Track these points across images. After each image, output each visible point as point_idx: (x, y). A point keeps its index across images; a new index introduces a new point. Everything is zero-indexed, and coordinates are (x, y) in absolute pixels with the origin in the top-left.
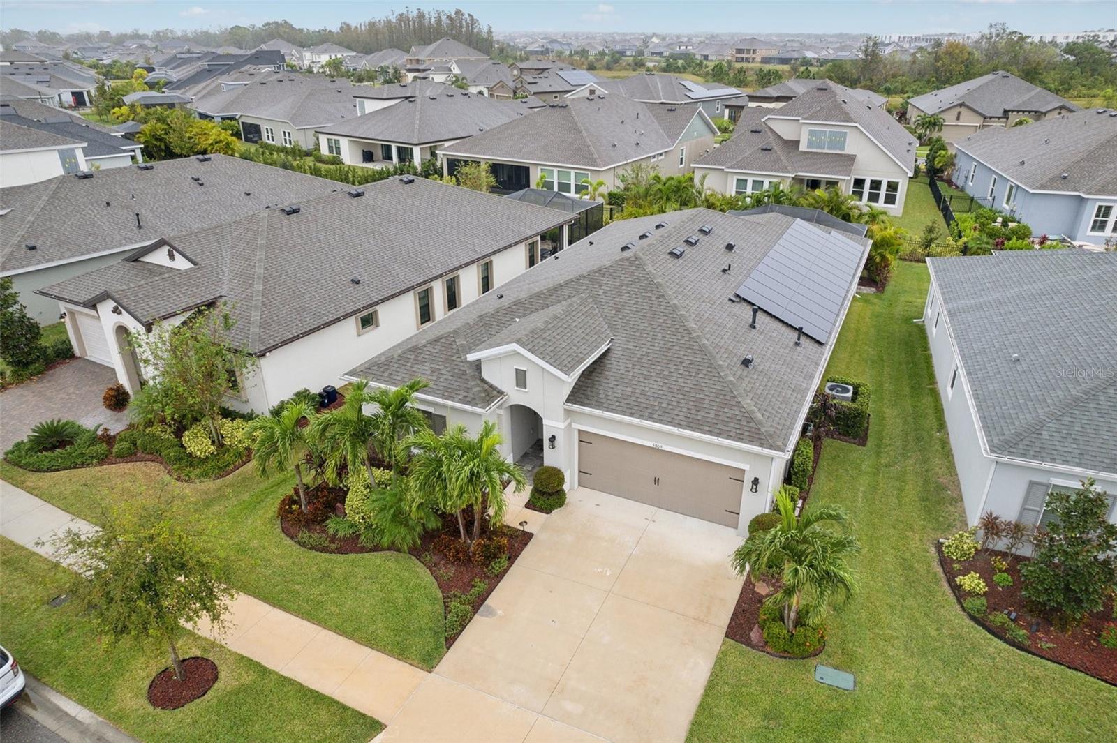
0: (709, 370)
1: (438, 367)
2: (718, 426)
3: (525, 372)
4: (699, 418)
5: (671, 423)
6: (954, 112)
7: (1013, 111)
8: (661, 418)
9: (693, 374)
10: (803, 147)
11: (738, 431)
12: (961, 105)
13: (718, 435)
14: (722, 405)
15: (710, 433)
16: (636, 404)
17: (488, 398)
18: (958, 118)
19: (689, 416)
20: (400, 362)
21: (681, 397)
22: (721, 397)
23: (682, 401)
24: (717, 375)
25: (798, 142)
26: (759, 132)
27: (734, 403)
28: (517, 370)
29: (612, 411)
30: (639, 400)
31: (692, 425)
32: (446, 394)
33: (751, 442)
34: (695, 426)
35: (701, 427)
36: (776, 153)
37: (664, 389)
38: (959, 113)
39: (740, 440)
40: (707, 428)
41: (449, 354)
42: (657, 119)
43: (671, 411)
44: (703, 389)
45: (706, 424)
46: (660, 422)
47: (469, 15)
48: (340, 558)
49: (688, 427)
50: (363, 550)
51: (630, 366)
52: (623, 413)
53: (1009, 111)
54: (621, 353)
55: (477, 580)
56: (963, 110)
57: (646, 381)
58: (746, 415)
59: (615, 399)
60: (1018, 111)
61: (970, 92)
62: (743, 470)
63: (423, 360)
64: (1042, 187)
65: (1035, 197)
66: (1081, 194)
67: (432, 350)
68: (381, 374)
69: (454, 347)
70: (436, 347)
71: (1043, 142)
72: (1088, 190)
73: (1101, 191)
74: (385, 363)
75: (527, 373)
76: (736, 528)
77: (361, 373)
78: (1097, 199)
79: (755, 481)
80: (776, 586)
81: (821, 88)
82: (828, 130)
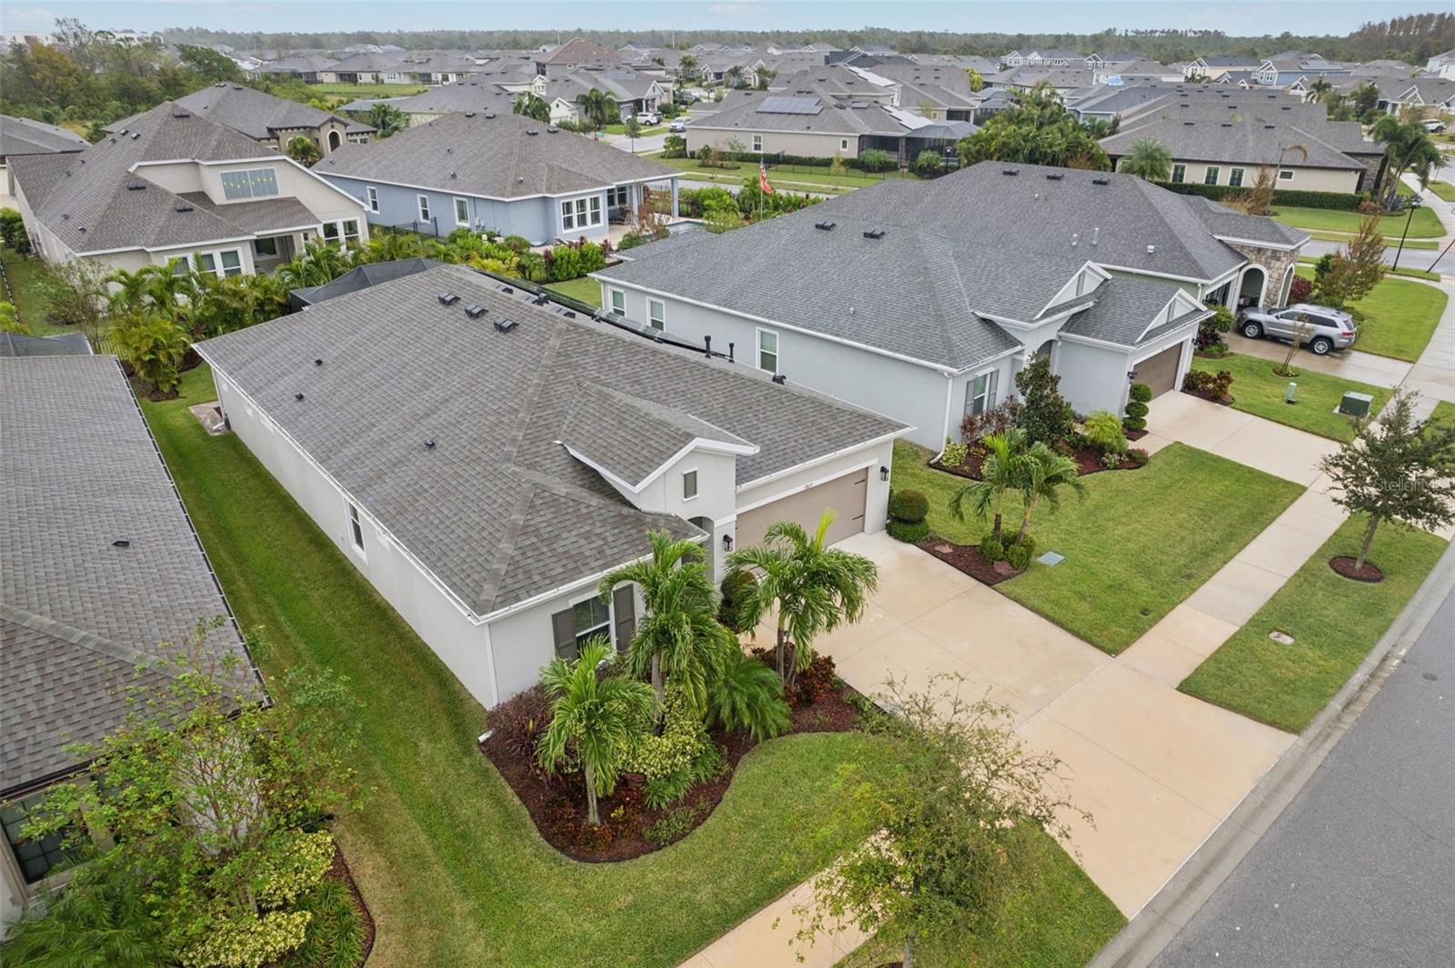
3: (695, 472)
4: (834, 435)
5: (826, 451)
8: (815, 451)
9: (780, 406)
10: (218, 199)
11: (868, 429)
14: (832, 417)
15: (856, 442)
19: (826, 438)
21: (800, 427)
22: (822, 411)
23: (805, 430)
25: (207, 194)
26: (143, 188)
27: (836, 411)
28: (685, 476)
29: (777, 470)
34: (840, 443)
35: (845, 441)
37: (780, 429)
40: (850, 440)
43: (811, 442)
44: (803, 412)
45: (844, 437)
46: (818, 454)
49: (838, 447)
52: (787, 466)
58: (854, 414)
62: (867, 468)
63: (553, 534)
64: (514, 195)
65: (511, 206)
66: (547, 195)
67: (544, 519)
68: (529, 581)
69: (563, 500)
70: (542, 513)
71: (445, 152)
72: (549, 190)
73: (561, 189)
74: (512, 568)
75: (698, 474)
76: (863, 531)
77: (500, 599)
78: (560, 197)
79: (883, 470)
80: (944, 543)
81: (180, 115)
82: (248, 170)
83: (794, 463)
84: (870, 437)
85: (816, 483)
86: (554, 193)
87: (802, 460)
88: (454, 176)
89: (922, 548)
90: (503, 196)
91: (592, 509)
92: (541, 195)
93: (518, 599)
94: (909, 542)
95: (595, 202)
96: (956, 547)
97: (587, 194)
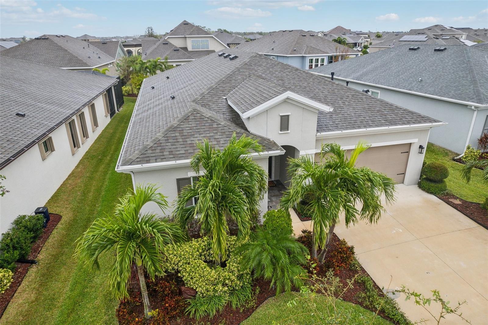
1: (208, 135)
2: (403, 120)
3: (288, 116)
4: (390, 119)
5: (383, 125)
7: (231, 44)
8: (375, 124)
9: (360, 100)
10: (190, 49)
11: (414, 119)
13: (408, 123)
14: (392, 110)
16: (353, 121)
19: (384, 119)
20: (170, 141)
21: (369, 112)
22: (386, 107)
23: (372, 114)
25: (187, 48)
26: (167, 44)
27: (395, 108)
28: (282, 117)
29: (347, 128)
31: (392, 123)
33: (426, 122)
36: (181, 51)
37: (356, 110)
39: (420, 122)
40: (400, 122)
41: (207, 124)
43: (374, 120)
44: (373, 105)
45: (396, 121)
46: (377, 126)
52: (354, 128)
53: (230, 44)
57: (343, 109)
58: (407, 111)
59: (340, 123)
60: (233, 44)
62: (411, 144)
63: (190, 134)
64: (291, 54)
65: (289, 58)
66: (304, 55)
67: (190, 126)
68: (161, 154)
69: (206, 119)
70: (190, 123)
71: (273, 42)
72: (305, 53)
73: (309, 53)
74: (156, 145)
75: (290, 117)
76: (403, 183)
77: (139, 160)
78: (309, 56)
79: (421, 147)
80: (456, 198)
81: (185, 24)
82: (200, 39)
83: (359, 127)
84: (414, 123)
85: (374, 145)
86: (307, 54)
87: (365, 127)
88: (273, 49)
89: (440, 199)
90: (287, 54)
91: (220, 126)
92: (301, 55)
93: (148, 162)
94: (431, 193)
95: (323, 60)
96: (464, 202)
97: (320, 56)
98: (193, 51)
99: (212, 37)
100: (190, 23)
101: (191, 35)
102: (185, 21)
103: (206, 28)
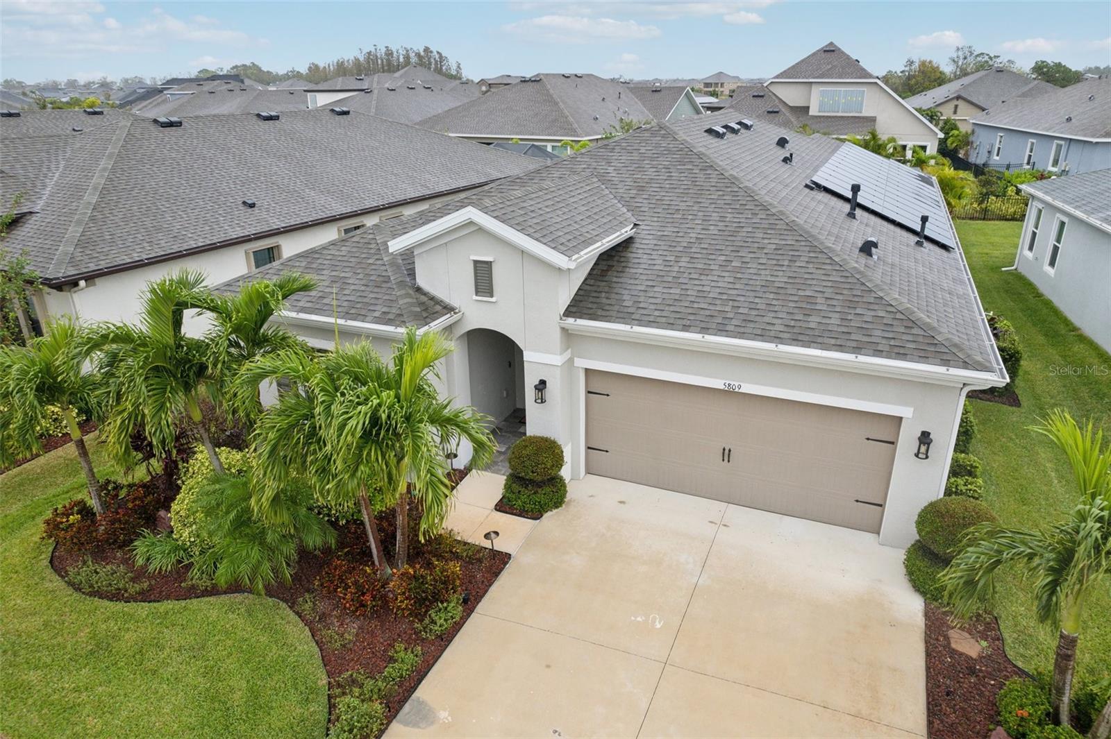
0: (812, 255)
1: (343, 275)
2: (853, 337)
3: (489, 264)
4: (812, 325)
5: (761, 336)
6: (951, 106)
8: (742, 330)
9: (786, 263)
10: (813, 111)
11: (892, 343)
12: (958, 98)
13: (857, 350)
14: (852, 304)
15: (840, 348)
16: (690, 311)
17: (425, 314)
18: (955, 112)
19: (792, 323)
21: (772, 296)
22: (845, 292)
23: (774, 302)
24: (828, 261)
25: (808, 108)
26: (762, 96)
27: (872, 300)
28: (476, 262)
29: (649, 324)
30: (696, 305)
31: (800, 337)
32: (353, 311)
33: (924, 358)
34: (807, 338)
35: (819, 340)
36: (785, 115)
37: (737, 286)
38: (956, 107)
39: (902, 356)
40: (833, 342)
41: (363, 256)
42: (640, 100)
43: (758, 319)
44: (809, 282)
45: (827, 334)
46: (741, 335)
47: (438, 52)
48: (143, 609)
49: (795, 341)
50: (193, 593)
51: (672, 258)
52: (670, 326)
54: (655, 242)
55: (400, 646)
56: (960, 103)
57: (702, 277)
58: (899, 316)
59: (653, 307)
61: (964, 87)
62: (899, 419)
71: (1087, 99)
75: (493, 264)
76: (877, 533)
79: (925, 438)
81: (830, 50)
82: (843, 89)
83: (686, 328)
85: (747, 388)
88: (1069, 120)
94: (916, 589)
96: (994, 658)
98: (820, 117)
99: (876, 83)
100: (839, 49)
101: (822, 78)
102: (831, 44)
103: (998, 60)
